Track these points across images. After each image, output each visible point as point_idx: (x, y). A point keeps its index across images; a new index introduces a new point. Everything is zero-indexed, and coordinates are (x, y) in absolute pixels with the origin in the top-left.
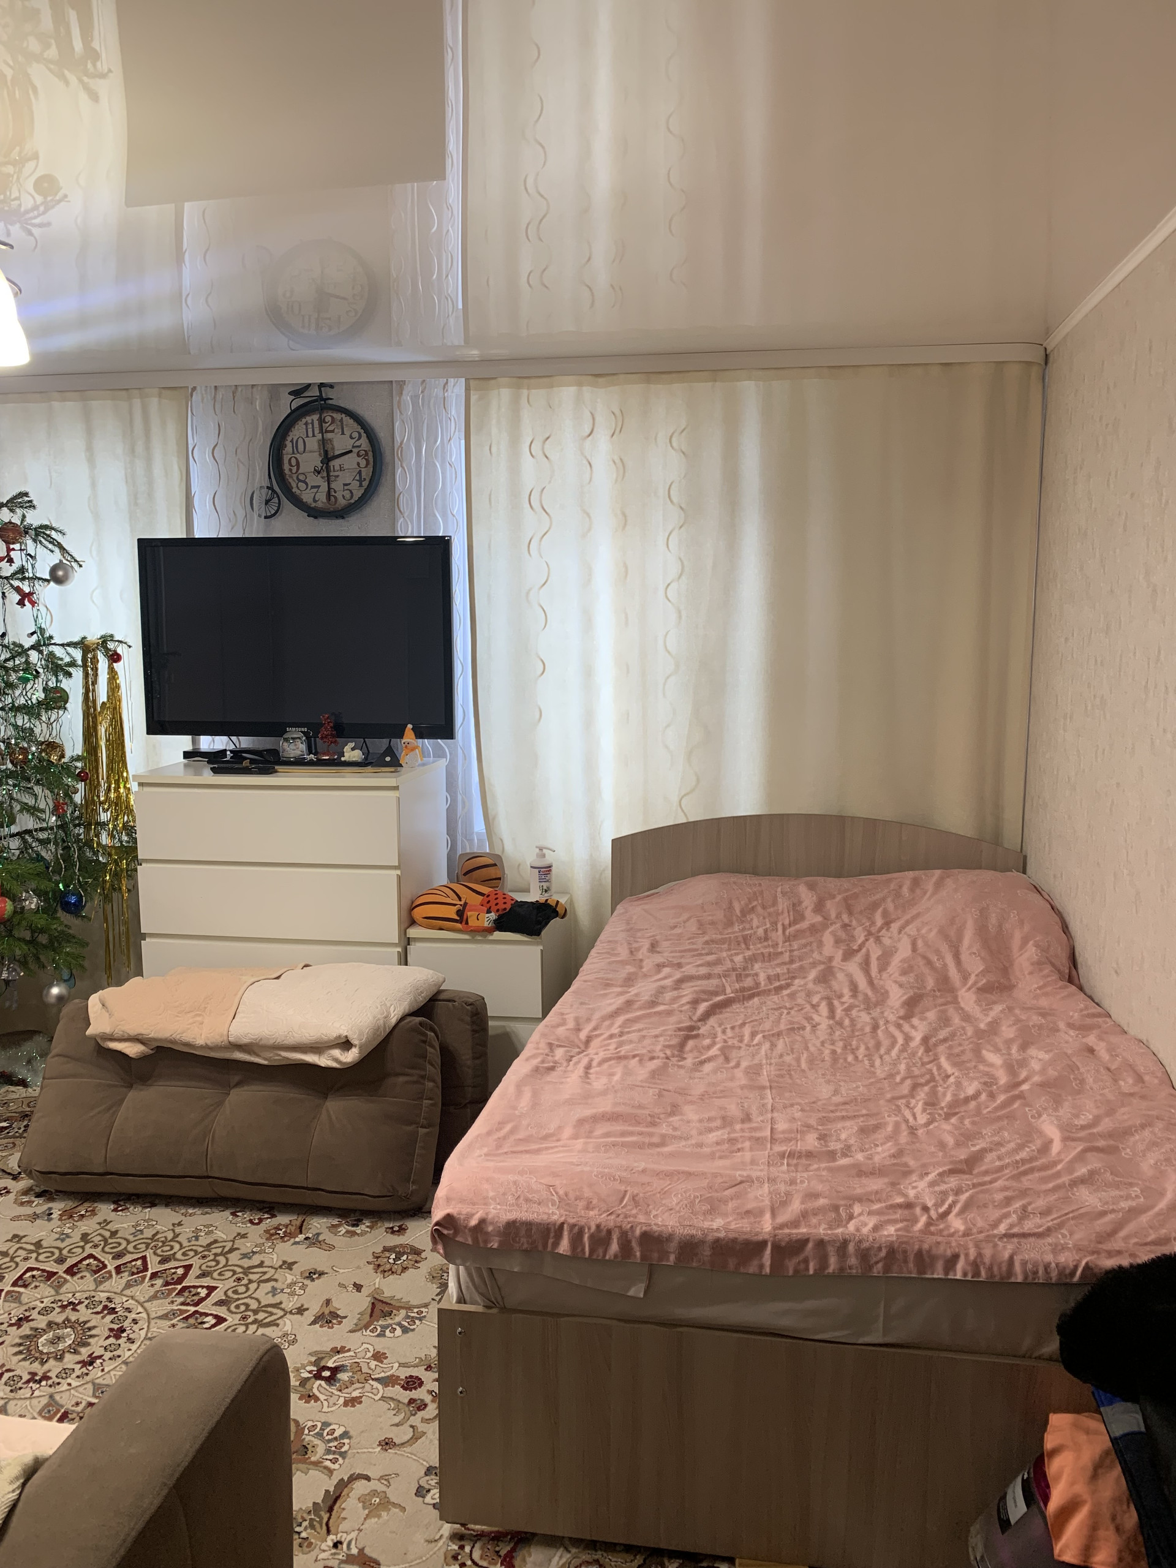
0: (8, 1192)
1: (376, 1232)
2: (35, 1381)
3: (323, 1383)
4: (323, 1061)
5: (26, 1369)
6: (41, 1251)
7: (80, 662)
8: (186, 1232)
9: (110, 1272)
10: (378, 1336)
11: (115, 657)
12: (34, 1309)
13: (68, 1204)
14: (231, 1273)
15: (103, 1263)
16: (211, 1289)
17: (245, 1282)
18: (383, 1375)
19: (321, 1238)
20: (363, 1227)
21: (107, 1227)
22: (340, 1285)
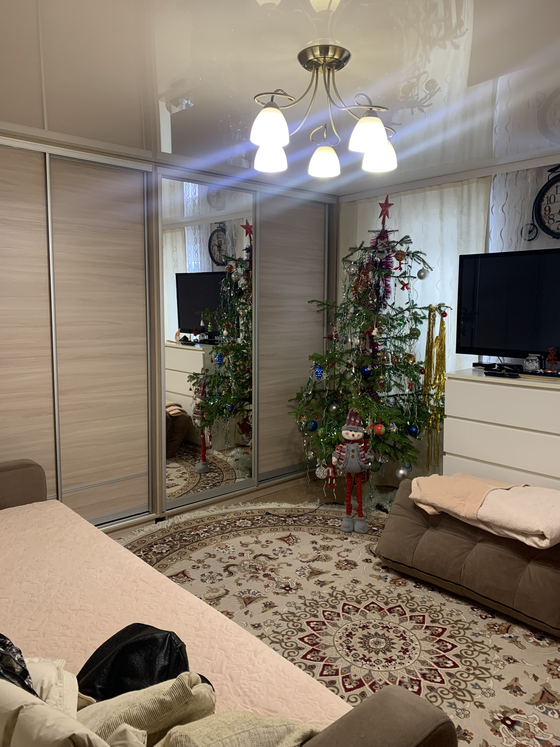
0: (371, 562)
1: (551, 648)
2: (365, 660)
3: (506, 727)
4: (528, 542)
5: (362, 652)
6: (379, 596)
7: (427, 317)
8: (447, 610)
9: (407, 618)
10: (543, 713)
11: (444, 315)
12: (371, 623)
13: (395, 577)
14: (465, 641)
15: (405, 611)
16: (454, 646)
17: (472, 649)
18: (542, 738)
19: (518, 640)
20: (544, 642)
21: (410, 594)
22: (525, 672)
